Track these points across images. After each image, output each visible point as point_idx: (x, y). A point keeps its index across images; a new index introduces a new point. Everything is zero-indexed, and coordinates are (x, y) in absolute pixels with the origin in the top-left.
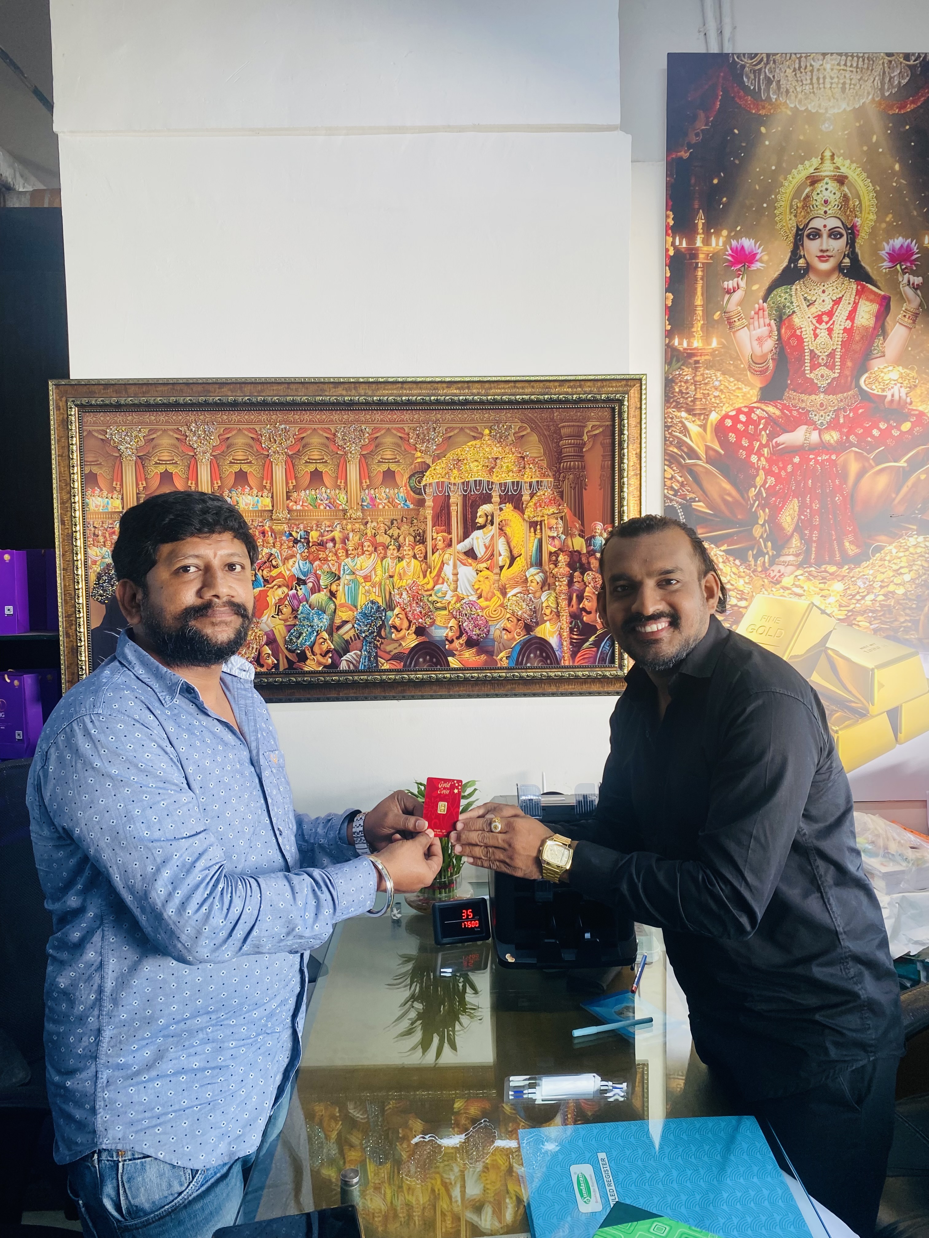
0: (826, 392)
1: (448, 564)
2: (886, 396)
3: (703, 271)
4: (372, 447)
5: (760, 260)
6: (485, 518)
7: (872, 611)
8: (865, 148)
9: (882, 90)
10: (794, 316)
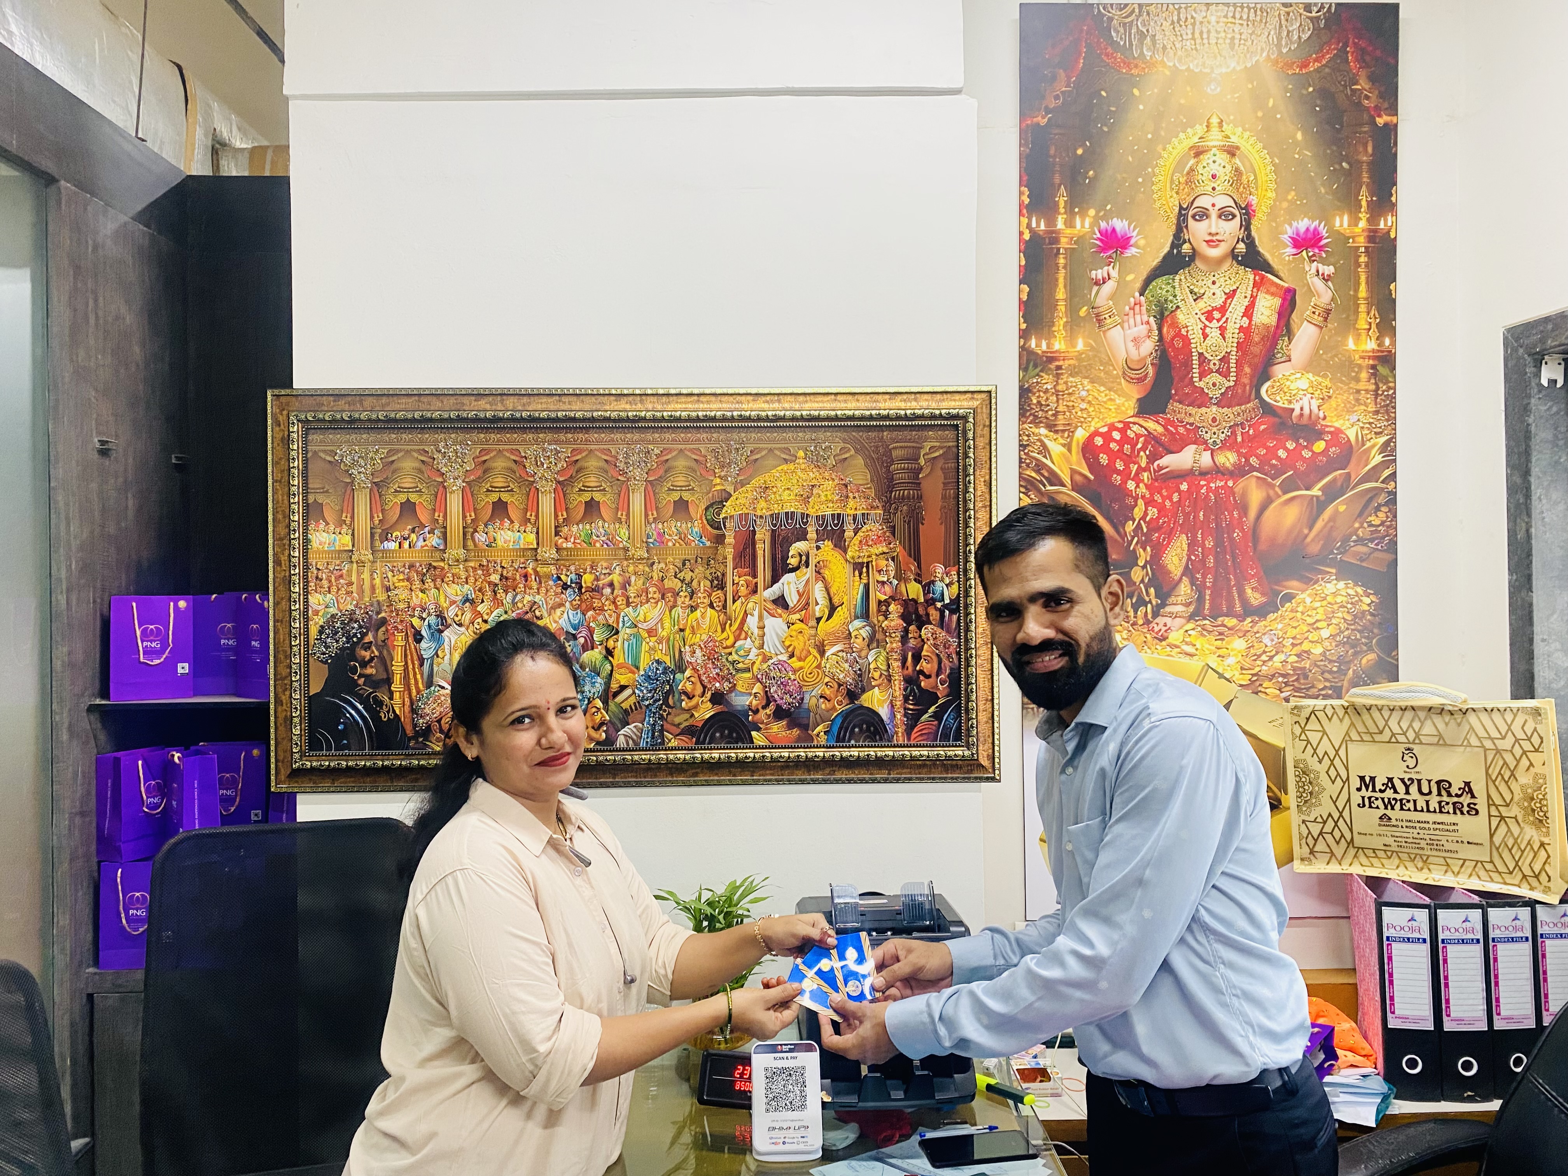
0: (1218, 405)
1: (752, 615)
2: (1293, 410)
3: (1065, 258)
4: (661, 472)
5: (1136, 246)
6: (798, 559)
7: (1283, 676)
8: (1260, 114)
9: (1279, 45)
10: (1178, 312)
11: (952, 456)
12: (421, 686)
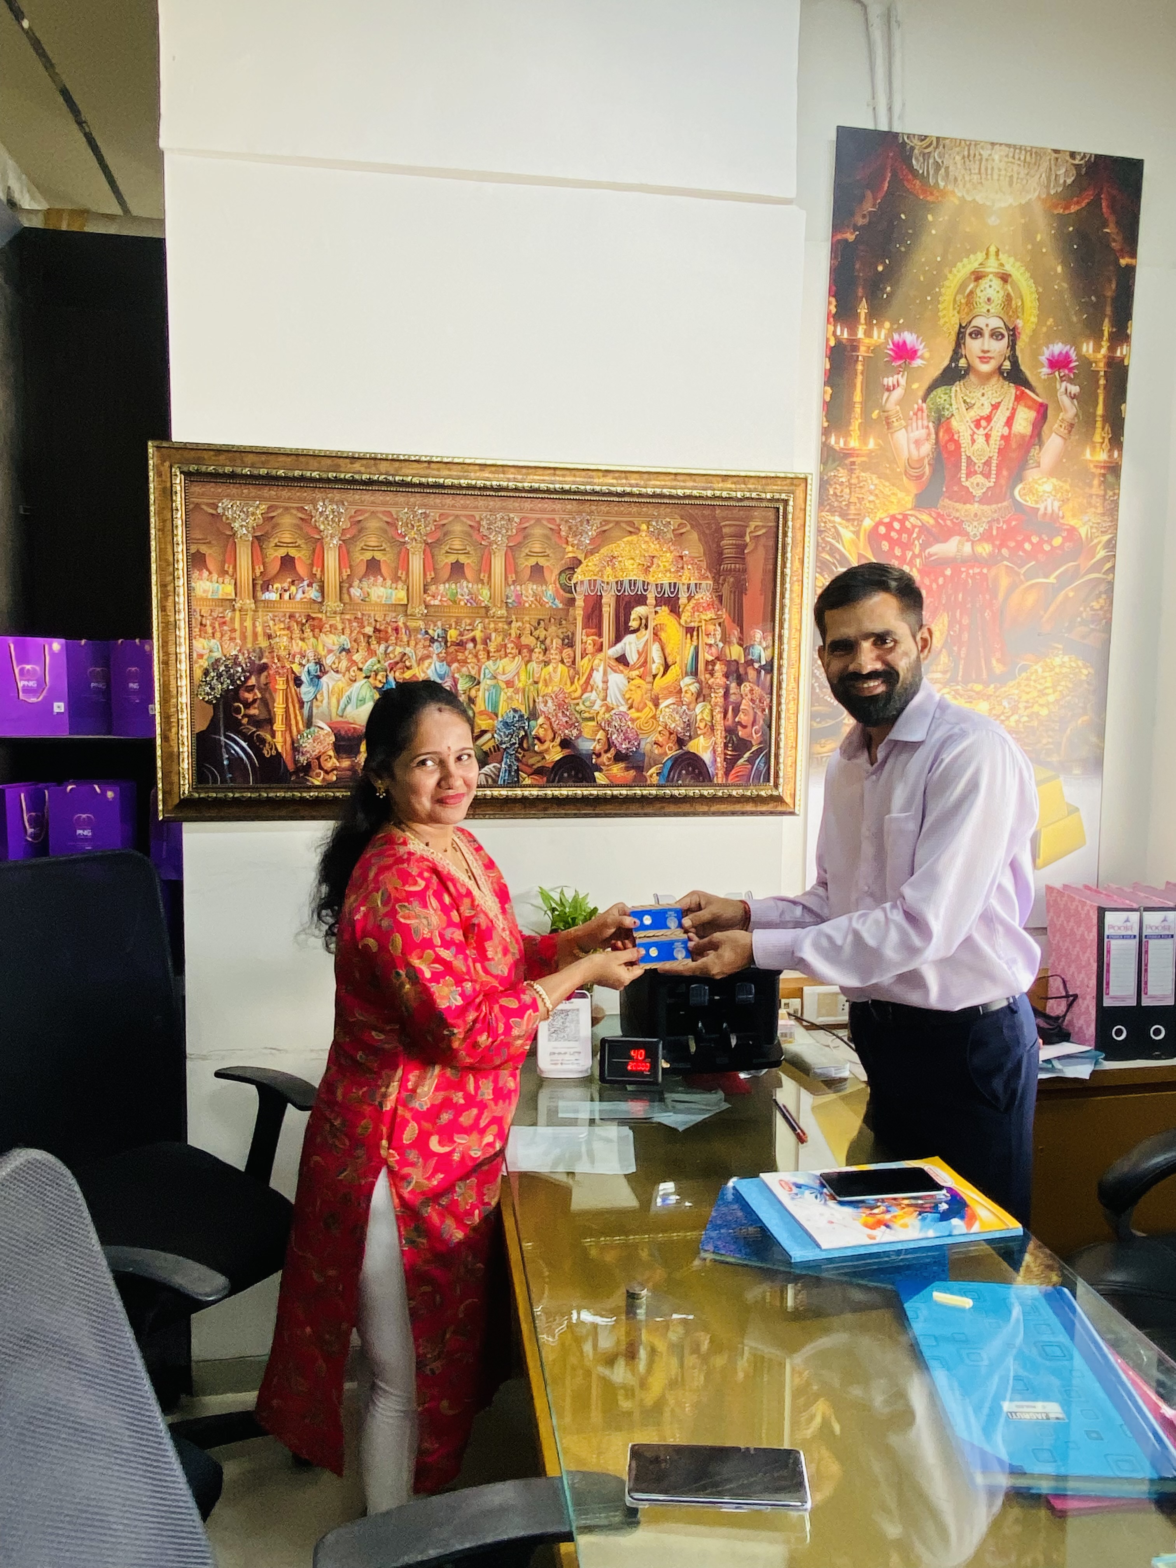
0: (981, 502)
1: (598, 671)
2: (1038, 509)
3: (863, 365)
4: (520, 538)
5: (922, 357)
6: (638, 621)
8: (1029, 247)
9: (1048, 187)
10: (953, 419)
11: (773, 535)
12: (301, 726)
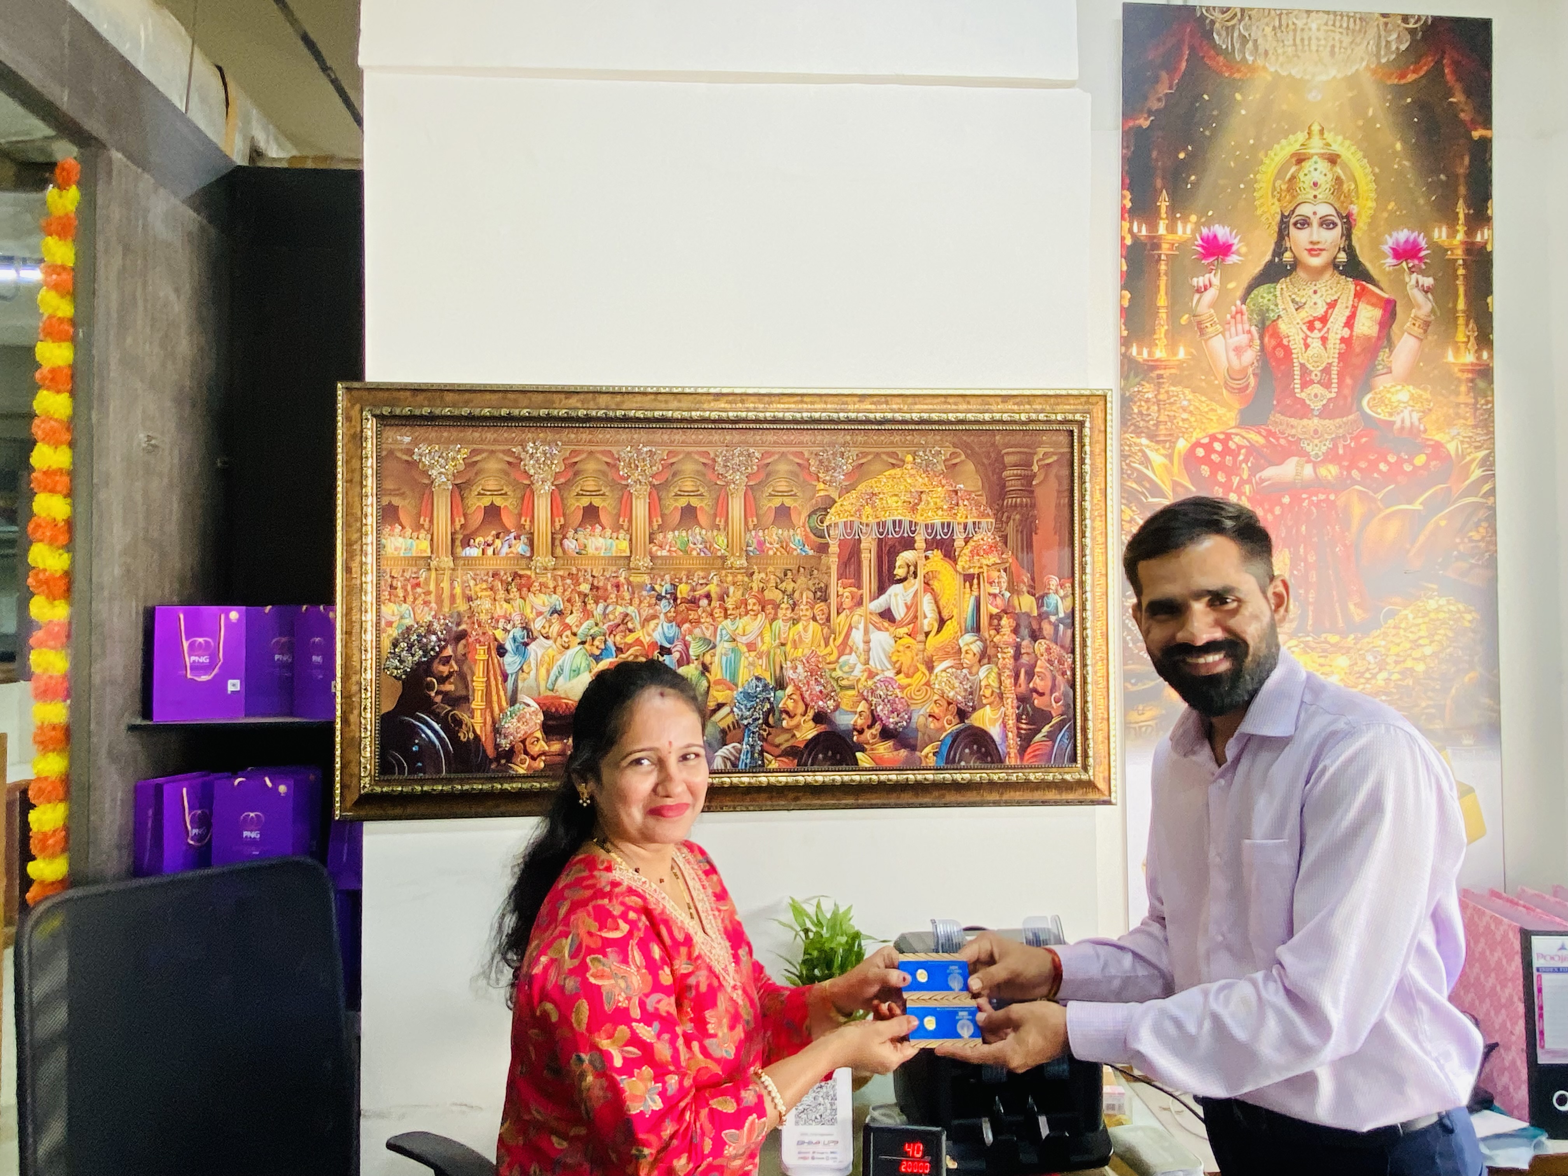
0: (1320, 416)
1: (857, 629)
2: (1394, 422)
3: (1167, 265)
4: (762, 475)
5: (1238, 253)
6: (906, 569)
7: (1386, 694)
8: (1360, 123)
9: (1378, 55)
10: (1280, 322)
11: (1065, 461)
12: (504, 703)
